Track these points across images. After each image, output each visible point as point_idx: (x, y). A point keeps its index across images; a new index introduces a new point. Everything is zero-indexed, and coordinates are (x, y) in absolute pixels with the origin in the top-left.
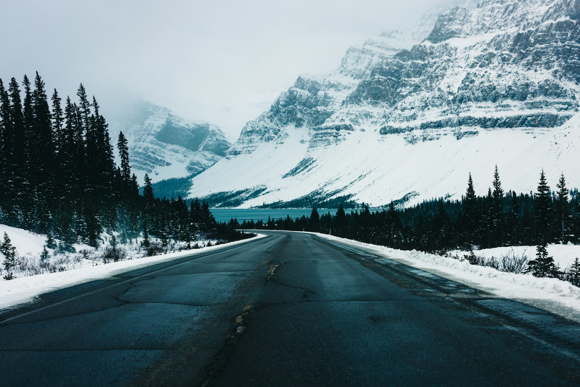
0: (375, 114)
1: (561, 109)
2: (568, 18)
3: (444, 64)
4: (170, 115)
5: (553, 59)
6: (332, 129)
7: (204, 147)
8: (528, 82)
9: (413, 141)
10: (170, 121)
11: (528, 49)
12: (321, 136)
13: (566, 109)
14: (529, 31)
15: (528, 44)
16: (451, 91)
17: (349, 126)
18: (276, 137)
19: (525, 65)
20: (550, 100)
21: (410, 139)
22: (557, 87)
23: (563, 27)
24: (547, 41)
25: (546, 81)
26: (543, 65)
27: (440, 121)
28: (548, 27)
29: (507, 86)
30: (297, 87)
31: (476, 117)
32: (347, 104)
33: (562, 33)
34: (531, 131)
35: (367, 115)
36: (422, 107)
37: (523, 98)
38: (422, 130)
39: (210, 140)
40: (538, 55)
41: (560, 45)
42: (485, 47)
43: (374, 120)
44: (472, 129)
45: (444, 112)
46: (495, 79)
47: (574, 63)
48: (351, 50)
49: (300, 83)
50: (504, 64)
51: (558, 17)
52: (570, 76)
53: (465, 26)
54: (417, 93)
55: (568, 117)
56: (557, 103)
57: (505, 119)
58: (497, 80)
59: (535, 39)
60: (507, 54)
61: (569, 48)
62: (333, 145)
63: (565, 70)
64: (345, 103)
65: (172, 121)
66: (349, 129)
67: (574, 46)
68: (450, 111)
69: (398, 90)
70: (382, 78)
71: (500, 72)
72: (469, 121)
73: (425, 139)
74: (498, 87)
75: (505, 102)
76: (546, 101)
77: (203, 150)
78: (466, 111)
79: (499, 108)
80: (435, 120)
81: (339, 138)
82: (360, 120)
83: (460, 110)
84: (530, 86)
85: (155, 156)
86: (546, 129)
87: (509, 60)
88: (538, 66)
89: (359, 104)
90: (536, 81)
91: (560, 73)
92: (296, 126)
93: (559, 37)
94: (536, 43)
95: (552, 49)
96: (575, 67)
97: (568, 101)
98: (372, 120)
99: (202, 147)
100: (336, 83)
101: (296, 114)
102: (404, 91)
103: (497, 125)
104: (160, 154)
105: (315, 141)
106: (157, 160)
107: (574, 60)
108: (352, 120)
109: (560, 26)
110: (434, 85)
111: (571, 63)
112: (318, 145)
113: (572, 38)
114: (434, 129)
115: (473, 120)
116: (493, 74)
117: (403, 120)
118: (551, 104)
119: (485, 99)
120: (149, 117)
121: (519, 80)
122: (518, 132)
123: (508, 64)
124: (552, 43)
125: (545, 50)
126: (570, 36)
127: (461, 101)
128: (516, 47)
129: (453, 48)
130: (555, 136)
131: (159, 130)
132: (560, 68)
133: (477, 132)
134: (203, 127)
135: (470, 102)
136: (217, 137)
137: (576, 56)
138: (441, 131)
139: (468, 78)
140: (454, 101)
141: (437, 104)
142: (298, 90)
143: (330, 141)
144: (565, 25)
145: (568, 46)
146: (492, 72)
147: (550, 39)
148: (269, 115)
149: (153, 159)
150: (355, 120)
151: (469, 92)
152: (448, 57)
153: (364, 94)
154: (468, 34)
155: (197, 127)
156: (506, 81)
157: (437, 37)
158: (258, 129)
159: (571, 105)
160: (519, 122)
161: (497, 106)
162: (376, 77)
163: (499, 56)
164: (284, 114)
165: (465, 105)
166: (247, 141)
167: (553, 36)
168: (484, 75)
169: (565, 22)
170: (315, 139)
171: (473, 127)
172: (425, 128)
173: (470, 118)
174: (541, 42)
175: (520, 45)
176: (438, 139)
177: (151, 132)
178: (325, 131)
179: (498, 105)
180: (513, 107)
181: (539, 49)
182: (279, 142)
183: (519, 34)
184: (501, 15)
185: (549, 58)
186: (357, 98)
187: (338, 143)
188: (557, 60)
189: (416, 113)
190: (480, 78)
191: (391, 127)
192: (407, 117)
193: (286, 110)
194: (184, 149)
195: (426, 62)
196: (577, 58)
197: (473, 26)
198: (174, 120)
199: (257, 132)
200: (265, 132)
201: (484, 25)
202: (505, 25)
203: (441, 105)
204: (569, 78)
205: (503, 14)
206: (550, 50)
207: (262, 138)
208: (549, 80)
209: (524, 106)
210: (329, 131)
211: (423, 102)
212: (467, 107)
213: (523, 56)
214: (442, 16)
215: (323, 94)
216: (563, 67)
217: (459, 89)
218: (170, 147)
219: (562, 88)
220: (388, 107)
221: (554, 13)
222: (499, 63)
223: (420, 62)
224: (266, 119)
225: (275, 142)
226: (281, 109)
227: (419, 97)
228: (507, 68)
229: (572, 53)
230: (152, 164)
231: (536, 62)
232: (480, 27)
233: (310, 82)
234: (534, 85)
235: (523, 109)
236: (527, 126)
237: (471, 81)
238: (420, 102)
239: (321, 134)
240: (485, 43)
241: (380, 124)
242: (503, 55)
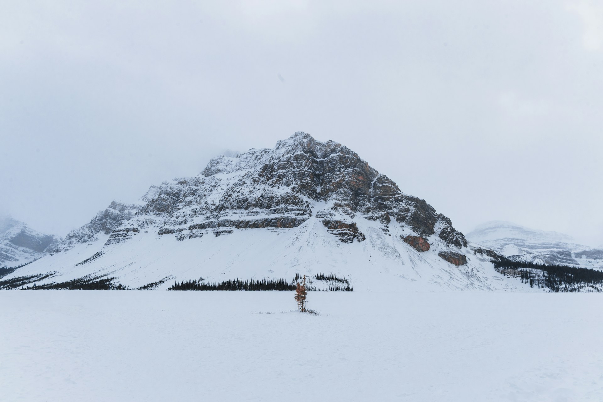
0: (158, 221)
1: (298, 214)
2: (302, 152)
3: (211, 188)
4: (25, 227)
5: (291, 179)
6: (124, 231)
7: (48, 250)
8: (273, 195)
9: (182, 238)
10: (24, 231)
11: (273, 173)
12: (114, 236)
13: (302, 214)
14: (273, 163)
15: (273, 170)
16: (214, 203)
17: (136, 229)
18: (89, 240)
19: (270, 184)
20: (290, 207)
21: (179, 237)
22: (295, 198)
23: (299, 158)
24: (287, 167)
25: (287, 193)
26: (284, 184)
27: (204, 224)
28: (288, 158)
29: (256, 197)
30: (110, 208)
31: (232, 220)
32: (138, 215)
33: (298, 163)
34: (275, 230)
35: (151, 222)
36: (192, 215)
37: (268, 207)
38: (190, 231)
39: (52, 246)
40: (281, 177)
41: (297, 170)
42: (241, 178)
43: (156, 225)
44: (229, 229)
45: (208, 217)
46: (248, 193)
47: (307, 183)
48: (152, 187)
49: (114, 205)
50: (255, 184)
51: (295, 152)
52: (304, 192)
53: (228, 167)
54: (189, 206)
55: (304, 220)
56: (295, 210)
57: (254, 221)
58: (249, 194)
59: (278, 167)
60: (257, 178)
61: (303, 172)
62: (122, 243)
63: (301, 187)
64: (137, 214)
65: (26, 231)
66: (136, 231)
67: (307, 171)
68: (212, 216)
69: (176, 206)
70: (166, 197)
71: (251, 189)
72: (226, 223)
73: (191, 237)
74: (250, 199)
75: (254, 210)
76: (287, 208)
77: (46, 252)
78: (225, 216)
79: (250, 214)
80: (199, 223)
81: (127, 237)
82: (146, 225)
83: (220, 216)
84: (274, 198)
85: (6, 254)
86: (286, 229)
87: (258, 182)
88: (280, 185)
89: (147, 215)
90: (279, 194)
91: (297, 189)
92: (105, 233)
93: (296, 165)
94: (278, 169)
95: (290, 172)
96: (308, 185)
97: (304, 208)
98: (154, 225)
99: (46, 250)
100: (138, 206)
101: (106, 225)
102: (180, 205)
103: (248, 226)
104: (11, 253)
105: (110, 240)
106: (7, 257)
107: (307, 181)
108: (139, 225)
109: (297, 158)
110: (202, 200)
111: (305, 183)
112: (111, 243)
113: (306, 165)
114: (199, 230)
115: (230, 222)
116: (247, 191)
117: (176, 224)
118: (291, 210)
119: (239, 208)
120: (10, 228)
121: (266, 194)
122: (265, 232)
123: (257, 184)
124: (290, 169)
125: (286, 174)
126: (305, 164)
127: (221, 210)
128: (264, 174)
129: (218, 179)
130: (295, 233)
131: (14, 236)
132: (297, 185)
133: (232, 231)
134: (50, 237)
135: (227, 209)
136: (58, 243)
137: (309, 178)
138: (203, 231)
139: (228, 193)
140: (216, 209)
141: (203, 213)
142: (112, 210)
143: (120, 240)
144: (300, 157)
145: (303, 170)
146: (246, 189)
147: (290, 166)
148: (87, 226)
149: (4, 256)
150: (142, 225)
151: (227, 203)
152: (214, 184)
153: (152, 208)
154: (229, 172)
155: (45, 237)
156: (257, 194)
157: (208, 173)
158: (77, 235)
159: (307, 211)
160: (265, 224)
161: (249, 213)
162: (162, 196)
163: (251, 179)
164: (98, 225)
165: (224, 212)
166: (68, 243)
167: (291, 164)
168: (240, 191)
169: (301, 155)
170: (110, 239)
171: (230, 227)
172: (192, 229)
173: (227, 221)
174: (282, 168)
175: (266, 172)
176: (201, 237)
177: (8, 238)
178: (118, 233)
179: (249, 211)
180: (261, 213)
181: (281, 173)
182: (89, 244)
183: (266, 165)
184: (253, 161)
185: (288, 179)
186: (146, 210)
187: (125, 241)
188: (294, 180)
189: (186, 219)
190: (237, 193)
191: (167, 229)
192: (179, 222)
193: (100, 223)
194: (32, 251)
195: (199, 188)
196: (310, 179)
197: (233, 167)
198: (27, 230)
199: (76, 237)
200: (83, 237)
201: (240, 167)
202: (255, 166)
203: (206, 213)
204: (303, 193)
205: (254, 160)
206: (290, 174)
207: (79, 241)
208: (289, 193)
209: (270, 212)
210: (121, 232)
211: (193, 212)
212: (226, 213)
213: (269, 179)
214: (213, 160)
215: (128, 212)
216: (299, 185)
217: (220, 201)
218: (21, 248)
219: (300, 199)
220: (168, 217)
221: (292, 150)
222: (251, 184)
223: (195, 188)
224: (85, 228)
225: (87, 244)
226: (97, 222)
227: (191, 208)
228: (258, 187)
229: (305, 176)
230: (3, 260)
231: (279, 182)
232: (238, 168)
233: (121, 205)
234: (277, 197)
235: (269, 214)
236: (271, 226)
237: (230, 195)
238: (190, 212)
239: (115, 235)
240: (241, 176)
241: (159, 228)
242: (254, 178)
